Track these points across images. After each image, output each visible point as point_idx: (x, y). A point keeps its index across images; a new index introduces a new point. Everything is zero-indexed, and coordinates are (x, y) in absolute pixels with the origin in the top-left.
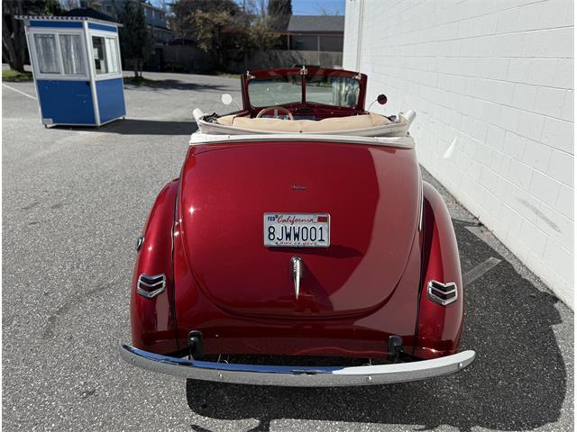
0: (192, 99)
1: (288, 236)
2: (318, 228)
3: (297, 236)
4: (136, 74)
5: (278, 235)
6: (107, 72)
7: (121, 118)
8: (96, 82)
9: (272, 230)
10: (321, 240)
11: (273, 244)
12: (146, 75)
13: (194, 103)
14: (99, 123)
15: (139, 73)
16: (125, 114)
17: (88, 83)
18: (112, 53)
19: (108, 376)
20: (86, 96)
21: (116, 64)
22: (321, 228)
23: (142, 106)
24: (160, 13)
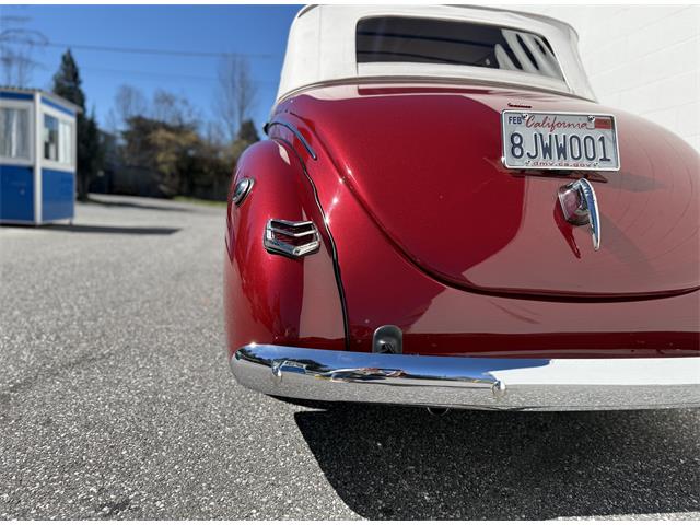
1: (547, 150)
2: (597, 139)
3: (561, 151)
5: (529, 147)
7: (68, 222)
9: (517, 141)
10: (605, 159)
11: (519, 164)
16: (73, 217)
17: (31, 170)
19: (150, 475)
22: (602, 139)
24: (110, 138)
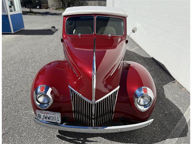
0: (51, 20)
4: (30, 10)
6: (15, 11)
7: (23, 29)
8: (11, 15)
12: (34, 10)
13: (52, 21)
14: (13, 32)
15: (31, 9)
16: (24, 27)
17: (7, 16)
18: (17, 3)
20: (6, 21)
21: (19, 8)
23: (31, 24)
